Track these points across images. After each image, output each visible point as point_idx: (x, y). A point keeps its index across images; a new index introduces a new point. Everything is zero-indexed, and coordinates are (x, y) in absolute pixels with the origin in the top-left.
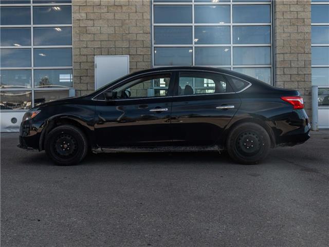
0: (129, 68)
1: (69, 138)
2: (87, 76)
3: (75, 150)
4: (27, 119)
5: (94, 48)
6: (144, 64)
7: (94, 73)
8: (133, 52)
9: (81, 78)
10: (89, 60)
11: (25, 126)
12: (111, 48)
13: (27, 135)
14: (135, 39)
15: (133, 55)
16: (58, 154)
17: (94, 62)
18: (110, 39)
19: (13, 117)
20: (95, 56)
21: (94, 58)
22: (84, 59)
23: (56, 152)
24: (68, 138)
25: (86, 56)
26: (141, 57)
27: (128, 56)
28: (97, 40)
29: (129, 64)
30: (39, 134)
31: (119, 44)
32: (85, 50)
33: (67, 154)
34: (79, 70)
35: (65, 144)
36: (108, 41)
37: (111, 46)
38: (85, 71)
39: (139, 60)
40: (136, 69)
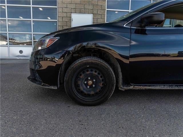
0: (92, 22)
1: (96, 74)
2: (67, 26)
3: (102, 88)
4: (40, 48)
5: (71, 8)
6: (101, 20)
7: (71, 25)
8: (95, 12)
9: (63, 27)
10: (68, 16)
11: (39, 57)
12: (82, 9)
13: (40, 68)
14: (97, 4)
15: (95, 14)
16: (81, 93)
17: (71, 17)
18: (82, 3)
19: (20, 50)
20: (72, 14)
21: (71, 15)
22: (65, 15)
23: (79, 89)
24: (94, 73)
25: (66, 13)
26: (100, 16)
27: (92, 14)
28: (73, 3)
29: (92, 20)
30: (59, 66)
31: (87, 7)
32: (66, 9)
33: (92, 93)
34: (62, 22)
35: (90, 80)
36: (80, 4)
37: (82, 8)
38: (66, 22)
39: (99, 17)
40: (97, 23)
